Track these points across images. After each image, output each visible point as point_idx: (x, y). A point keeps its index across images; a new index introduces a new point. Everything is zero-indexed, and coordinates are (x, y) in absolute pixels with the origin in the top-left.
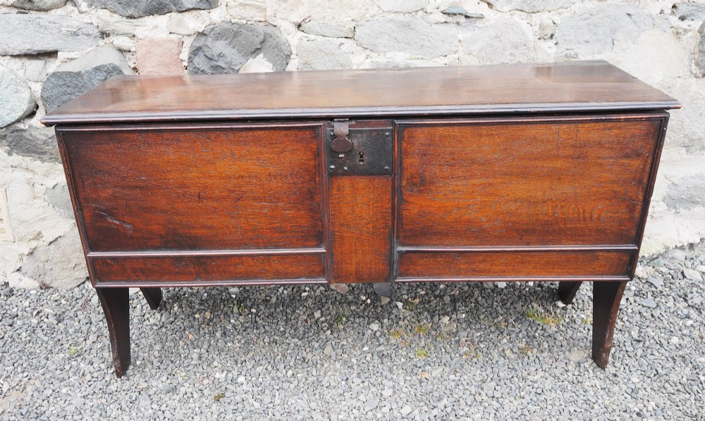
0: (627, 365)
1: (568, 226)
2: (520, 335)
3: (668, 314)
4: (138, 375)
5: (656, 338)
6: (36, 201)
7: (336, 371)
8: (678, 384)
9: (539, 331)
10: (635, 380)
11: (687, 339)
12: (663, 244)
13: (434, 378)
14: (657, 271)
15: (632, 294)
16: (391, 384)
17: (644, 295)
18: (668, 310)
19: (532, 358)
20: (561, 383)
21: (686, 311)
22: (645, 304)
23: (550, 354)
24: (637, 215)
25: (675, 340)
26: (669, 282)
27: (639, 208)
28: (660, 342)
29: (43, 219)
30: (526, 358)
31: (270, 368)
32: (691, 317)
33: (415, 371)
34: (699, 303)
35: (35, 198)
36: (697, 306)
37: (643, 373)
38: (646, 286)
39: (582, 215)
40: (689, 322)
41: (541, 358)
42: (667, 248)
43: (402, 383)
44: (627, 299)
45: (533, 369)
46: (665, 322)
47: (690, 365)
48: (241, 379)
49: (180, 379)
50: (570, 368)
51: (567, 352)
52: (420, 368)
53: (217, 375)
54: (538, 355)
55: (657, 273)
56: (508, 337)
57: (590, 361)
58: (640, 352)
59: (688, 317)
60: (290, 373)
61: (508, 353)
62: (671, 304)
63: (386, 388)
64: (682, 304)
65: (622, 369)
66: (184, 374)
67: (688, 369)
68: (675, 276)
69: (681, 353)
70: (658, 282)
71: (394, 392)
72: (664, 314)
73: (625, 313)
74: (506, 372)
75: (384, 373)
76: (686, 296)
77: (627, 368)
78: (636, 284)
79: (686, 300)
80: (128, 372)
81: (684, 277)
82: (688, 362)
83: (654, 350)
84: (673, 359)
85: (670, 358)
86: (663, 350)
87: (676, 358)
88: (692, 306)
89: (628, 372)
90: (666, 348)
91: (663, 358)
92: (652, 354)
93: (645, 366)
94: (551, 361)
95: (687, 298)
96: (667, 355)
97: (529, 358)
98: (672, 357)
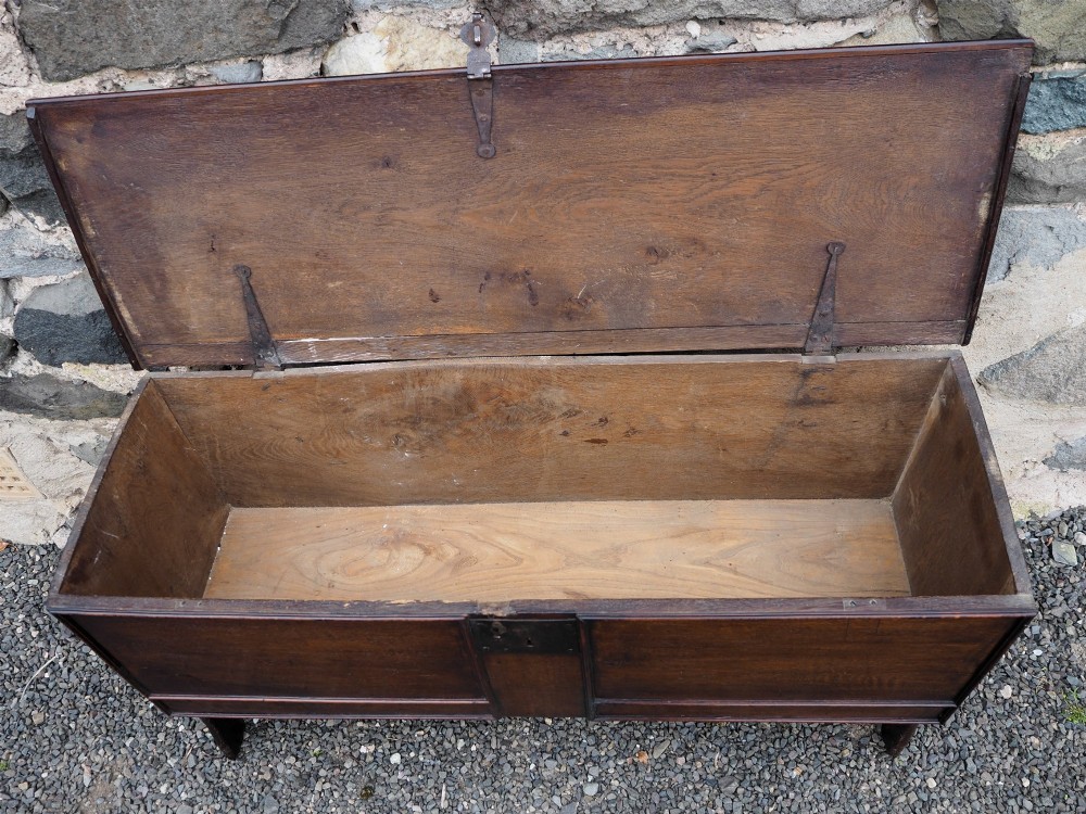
0: (926, 748)
5: (981, 687)
7: (523, 738)
8: (989, 795)
10: (932, 783)
11: (1026, 691)
13: (657, 761)
16: (595, 771)
19: (795, 731)
20: (826, 787)
21: (1036, 629)
25: (1007, 692)
28: (985, 696)
30: (786, 733)
31: (433, 733)
32: (1042, 643)
33: (631, 747)
34: (1059, 615)
36: (1055, 623)
37: (946, 765)
40: (1037, 652)
42: (1033, 518)
43: (611, 771)
45: (793, 755)
47: (1016, 752)
48: (396, 759)
49: (313, 760)
50: (847, 753)
52: (637, 739)
53: (363, 750)
57: (877, 739)
59: (1037, 641)
60: (461, 743)
63: (590, 778)
65: (919, 756)
66: (317, 750)
67: (1010, 759)
68: (1037, 553)
69: (1009, 723)
71: (600, 792)
74: (755, 760)
75: (589, 749)
76: (1044, 599)
77: (925, 754)
79: (1041, 608)
81: (1051, 556)
82: (1014, 743)
83: (972, 716)
84: (995, 735)
85: (990, 734)
86: (985, 716)
87: (999, 734)
88: (1048, 621)
89: (925, 765)
90: (990, 712)
91: (981, 733)
92: (966, 726)
93: (951, 754)
94: (820, 738)
95: (1044, 605)
96: (988, 728)
97: (790, 731)
98: (993, 731)
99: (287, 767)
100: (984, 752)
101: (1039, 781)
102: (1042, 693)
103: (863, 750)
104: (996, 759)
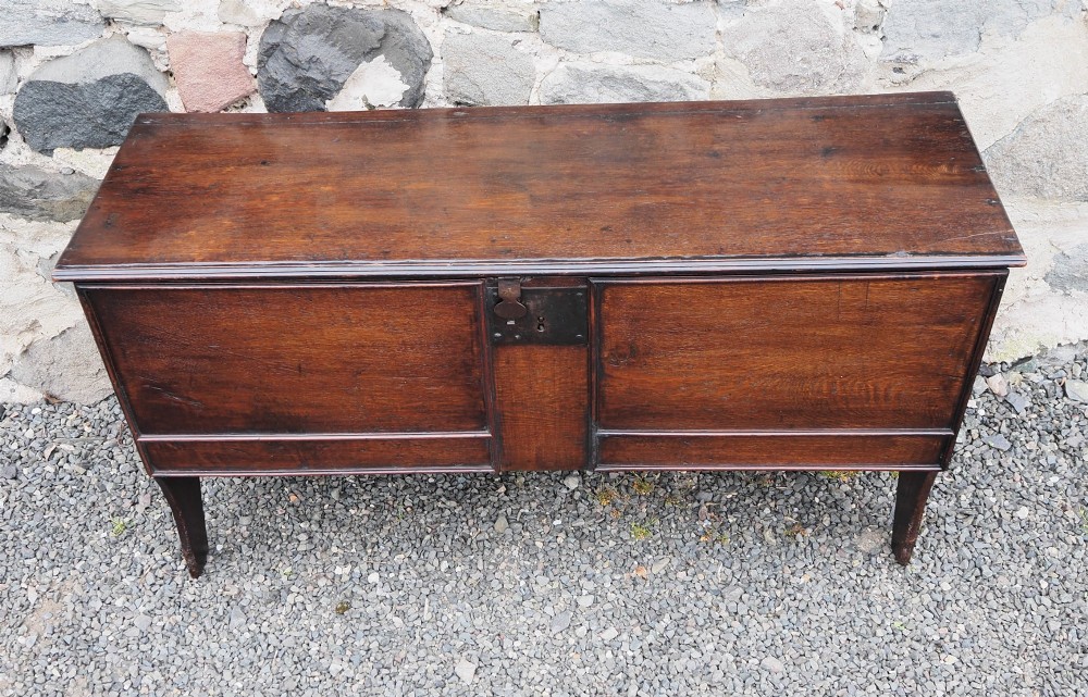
0: (940, 558)
1: (851, 406)
2: (792, 502)
3: (1026, 462)
4: (223, 573)
5: (996, 509)
6: (23, 275)
7: (512, 561)
8: (1006, 595)
9: (821, 494)
10: (946, 586)
11: (1042, 511)
12: (1039, 343)
13: (656, 576)
14: (1025, 380)
15: (978, 421)
16: (590, 586)
17: (996, 424)
18: (1026, 456)
19: (802, 546)
20: (836, 591)
21: (1052, 459)
22: (992, 445)
23: (830, 538)
24: (955, 393)
25: (1023, 512)
26: (1038, 403)
28: (1000, 516)
29: (39, 302)
30: (793, 547)
31: (414, 556)
32: (1058, 470)
33: (628, 564)
34: (1075, 445)
35: (21, 270)
36: (1071, 451)
37: (961, 573)
38: (1003, 409)
39: (872, 393)
40: (1054, 479)
41: (816, 546)
42: (1044, 349)
43: (607, 585)
44: (969, 431)
45: (800, 565)
46: (1017, 477)
47: (1033, 561)
48: (374, 578)
49: (284, 578)
50: (856, 563)
51: (855, 536)
52: (635, 557)
53: (338, 571)
54: (812, 539)
55: (1024, 385)
56: (772, 504)
57: (887, 551)
58: (964, 535)
59: (1053, 469)
60: (445, 565)
61: (768, 534)
62: (1032, 445)
63: (585, 592)
64: (1049, 447)
65: (932, 565)
66: (289, 570)
67: (1028, 567)
68: (1051, 392)
69: (1025, 537)
70: (1022, 403)
71: (596, 602)
72: (1018, 462)
73: (959, 460)
74: (760, 570)
75: (583, 568)
76: (1059, 431)
77: (939, 564)
78: (988, 405)
79: (1057, 440)
80: (207, 566)
81: (1065, 394)
82: (1031, 554)
83: (987, 531)
84: (1012, 549)
85: (1007, 548)
86: (1001, 532)
87: (1015, 546)
88: (1064, 451)
89: (939, 571)
90: (1006, 528)
91: (997, 546)
92: (981, 540)
93: (966, 561)
94: (829, 550)
95: (1059, 436)
96: (1004, 541)
97: (797, 545)
98: (1010, 545)
99: (255, 586)
100: (1000, 561)
101: (1058, 583)
102: (1060, 513)
103: (873, 559)
104: (1013, 566)
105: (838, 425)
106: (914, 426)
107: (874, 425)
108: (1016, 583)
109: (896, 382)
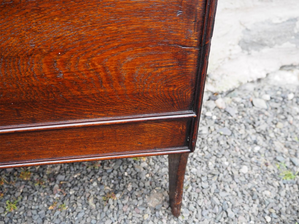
0: (200, 206)
1: (86, 92)
2: (111, 176)
3: (240, 140)
5: (229, 169)
9: (129, 170)
11: (255, 168)
12: (238, 80)
14: (233, 101)
15: (213, 122)
17: (222, 123)
18: (240, 137)
19: (112, 207)
21: (254, 138)
22: (222, 133)
23: (131, 199)
24: (191, 69)
25: (245, 169)
26: (241, 111)
27: (193, 57)
28: (232, 173)
30: (106, 209)
32: (258, 143)
34: (264, 129)
36: (263, 133)
37: (214, 216)
38: (224, 115)
39: (102, 74)
40: (257, 149)
41: (121, 206)
42: (241, 84)
44: (209, 128)
46: (238, 149)
47: (258, 201)
50: (146, 217)
51: (147, 197)
54: (119, 202)
55: (233, 103)
56: (99, 179)
57: (166, 205)
58: (213, 188)
59: (256, 143)
61: (91, 201)
62: (242, 131)
64: (251, 131)
65: (195, 213)
67: (255, 206)
68: (246, 105)
69: (249, 186)
70: (234, 111)
72: (237, 141)
73: (206, 143)
76: (254, 123)
77: (200, 211)
78: (217, 114)
79: (254, 127)
81: (253, 105)
82: (255, 196)
83: (226, 184)
84: (243, 194)
85: (240, 194)
86: (235, 184)
87: (245, 192)
88: (259, 133)
89: (200, 217)
90: (237, 180)
91: (234, 193)
92: (224, 190)
93: (216, 207)
94: (129, 209)
95: (255, 125)
96: (237, 190)
97: (109, 207)
98: (242, 192)
100: (237, 204)
101: (276, 216)
102: (265, 168)
103: (157, 213)
104: (246, 207)
105: (81, 115)
106: (158, 110)
107: (118, 113)
108: (250, 220)
109: (124, 58)
